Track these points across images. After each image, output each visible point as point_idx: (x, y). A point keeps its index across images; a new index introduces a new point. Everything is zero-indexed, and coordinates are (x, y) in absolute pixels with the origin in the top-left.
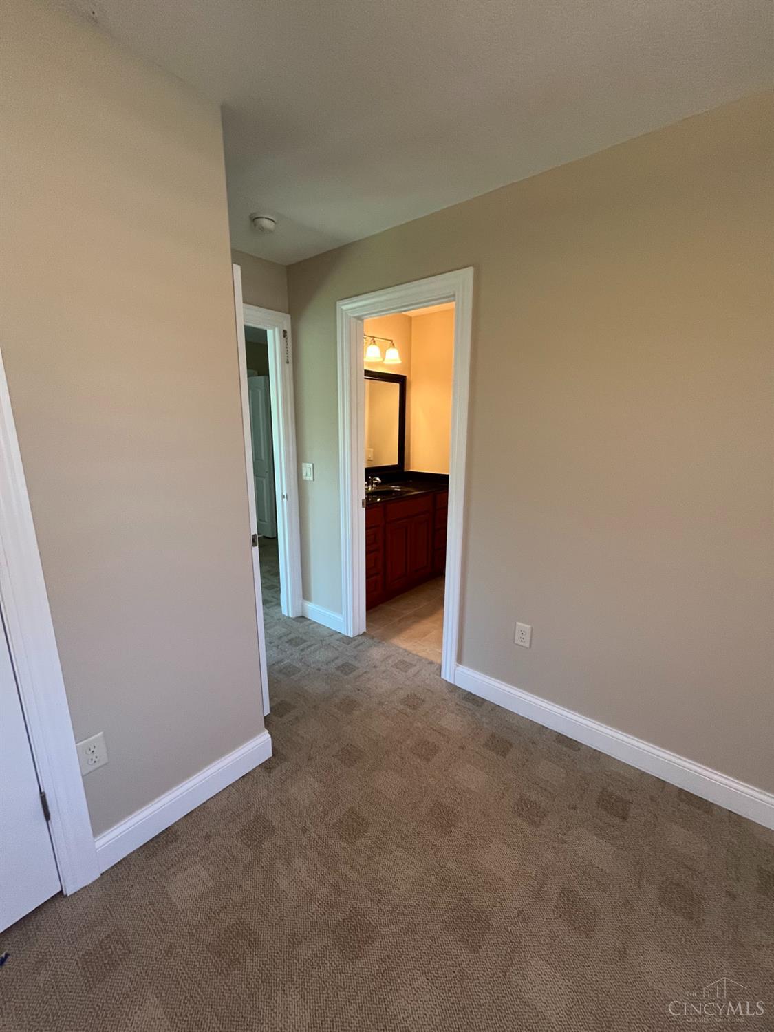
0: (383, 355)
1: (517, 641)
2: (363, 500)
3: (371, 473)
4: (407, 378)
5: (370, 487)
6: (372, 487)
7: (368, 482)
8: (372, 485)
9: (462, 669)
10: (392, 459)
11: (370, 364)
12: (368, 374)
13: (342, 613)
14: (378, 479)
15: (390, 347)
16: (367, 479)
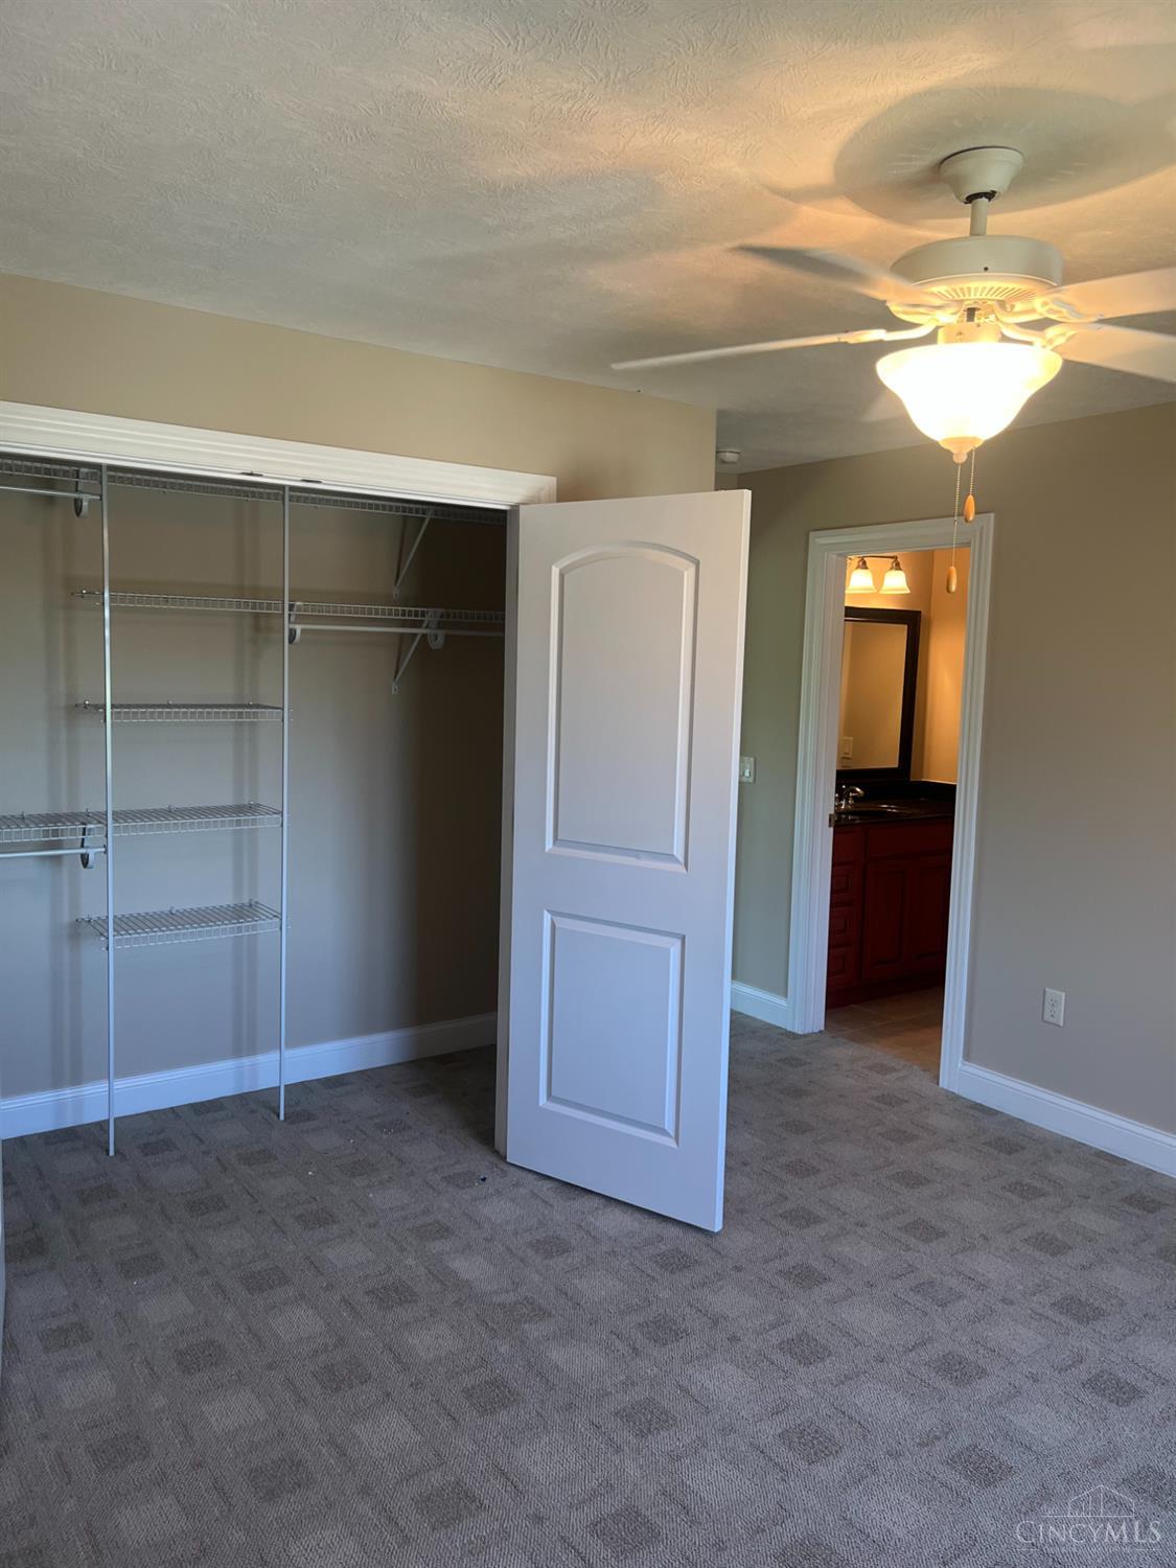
0: (878, 581)
1: (1047, 1017)
2: (830, 815)
3: (846, 778)
4: (923, 614)
5: (843, 802)
6: (847, 803)
7: (841, 794)
8: (847, 800)
9: (973, 1069)
10: (887, 756)
11: (855, 596)
12: (852, 612)
13: (786, 996)
14: (858, 790)
15: (891, 569)
16: (838, 789)
